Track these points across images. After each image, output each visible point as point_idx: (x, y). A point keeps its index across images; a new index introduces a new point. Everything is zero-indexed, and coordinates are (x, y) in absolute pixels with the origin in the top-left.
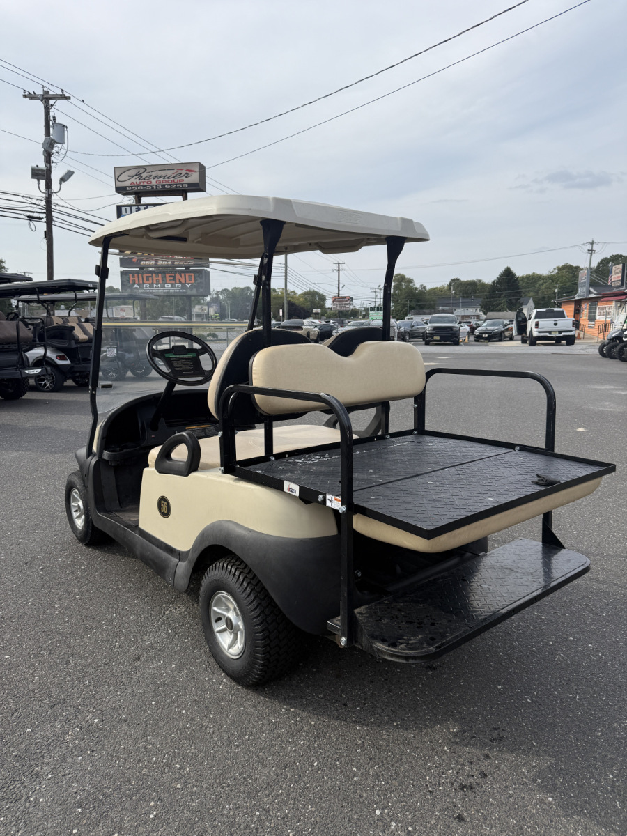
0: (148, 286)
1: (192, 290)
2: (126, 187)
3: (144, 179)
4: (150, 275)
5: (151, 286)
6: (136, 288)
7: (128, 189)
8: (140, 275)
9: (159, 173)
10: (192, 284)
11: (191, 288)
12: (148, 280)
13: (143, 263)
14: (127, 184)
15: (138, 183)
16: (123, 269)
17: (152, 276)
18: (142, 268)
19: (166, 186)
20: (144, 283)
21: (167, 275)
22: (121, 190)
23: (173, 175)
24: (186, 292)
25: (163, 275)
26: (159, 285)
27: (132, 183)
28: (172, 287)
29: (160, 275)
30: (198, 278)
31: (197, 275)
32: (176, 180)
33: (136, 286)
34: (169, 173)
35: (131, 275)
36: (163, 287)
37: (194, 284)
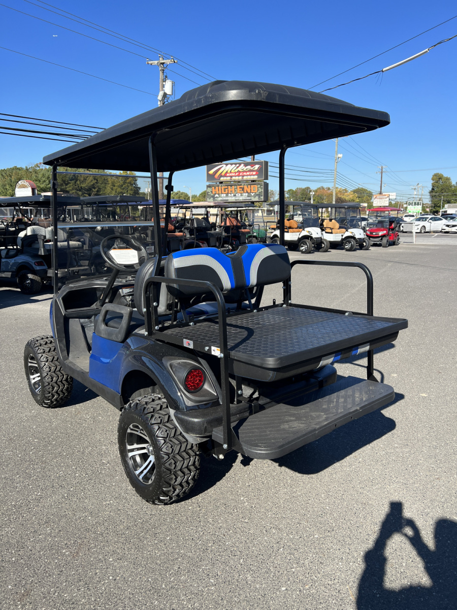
0: (225, 195)
4: (227, 187)
5: (227, 195)
6: (216, 197)
8: (220, 188)
10: (255, 193)
11: (254, 196)
12: (225, 191)
13: (222, 179)
16: (208, 183)
17: (228, 188)
18: (221, 183)
20: (222, 193)
21: (238, 187)
24: (251, 199)
25: (236, 187)
26: (232, 195)
28: (241, 195)
29: (233, 187)
30: (260, 189)
31: (259, 186)
33: (217, 195)
35: (213, 188)
36: (235, 196)
37: (257, 193)
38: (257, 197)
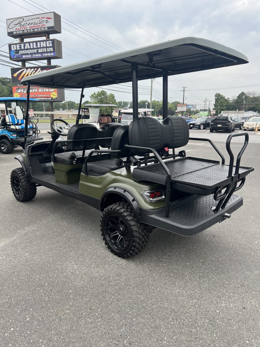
2: (13, 32)
3: (23, 26)
7: (14, 33)
9: (31, 22)
14: (13, 30)
15: (20, 29)
19: (35, 30)
22: (10, 34)
23: (39, 22)
27: (17, 29)
32: (41, 26)
34: (37, 21)
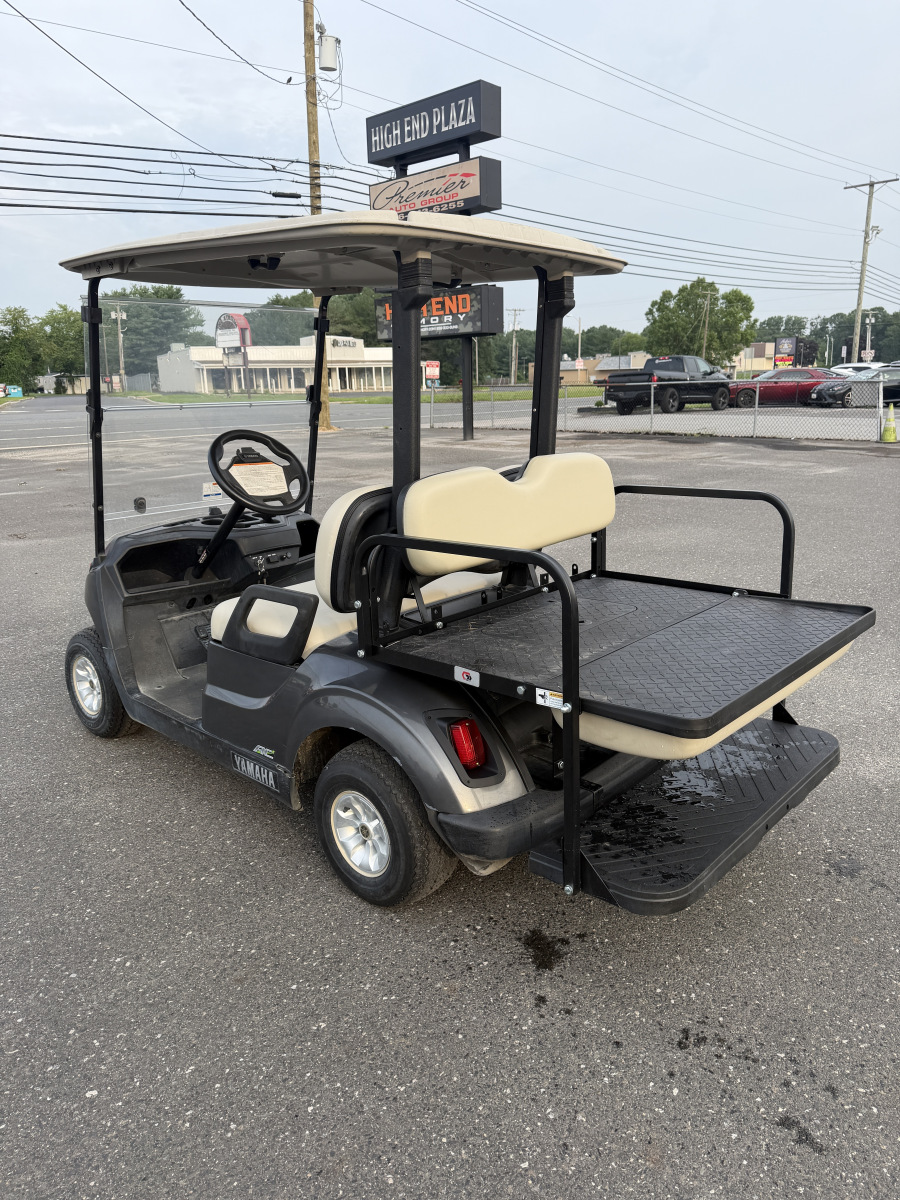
1: (466, 324)
10: (466, 313)
11: (465, 322)
21: (434, 300)
24: (458, 330)
30: (475, 303)
31: (473, 295)
35: (387, 305)
36: (428, 323)
37: (471, 314)
38: (470, 324)
